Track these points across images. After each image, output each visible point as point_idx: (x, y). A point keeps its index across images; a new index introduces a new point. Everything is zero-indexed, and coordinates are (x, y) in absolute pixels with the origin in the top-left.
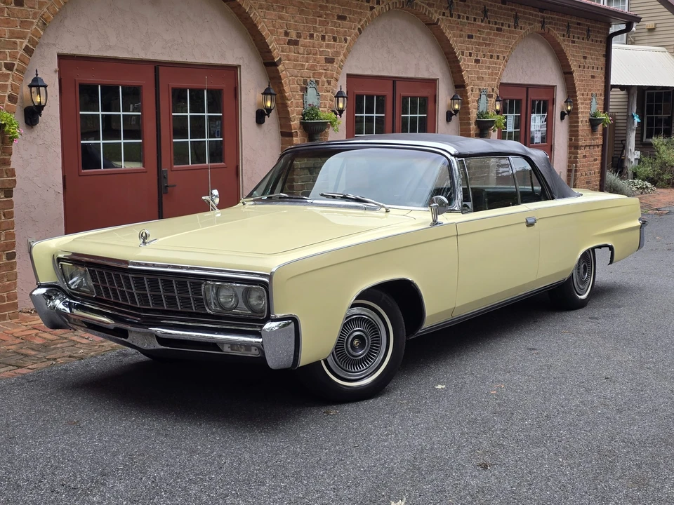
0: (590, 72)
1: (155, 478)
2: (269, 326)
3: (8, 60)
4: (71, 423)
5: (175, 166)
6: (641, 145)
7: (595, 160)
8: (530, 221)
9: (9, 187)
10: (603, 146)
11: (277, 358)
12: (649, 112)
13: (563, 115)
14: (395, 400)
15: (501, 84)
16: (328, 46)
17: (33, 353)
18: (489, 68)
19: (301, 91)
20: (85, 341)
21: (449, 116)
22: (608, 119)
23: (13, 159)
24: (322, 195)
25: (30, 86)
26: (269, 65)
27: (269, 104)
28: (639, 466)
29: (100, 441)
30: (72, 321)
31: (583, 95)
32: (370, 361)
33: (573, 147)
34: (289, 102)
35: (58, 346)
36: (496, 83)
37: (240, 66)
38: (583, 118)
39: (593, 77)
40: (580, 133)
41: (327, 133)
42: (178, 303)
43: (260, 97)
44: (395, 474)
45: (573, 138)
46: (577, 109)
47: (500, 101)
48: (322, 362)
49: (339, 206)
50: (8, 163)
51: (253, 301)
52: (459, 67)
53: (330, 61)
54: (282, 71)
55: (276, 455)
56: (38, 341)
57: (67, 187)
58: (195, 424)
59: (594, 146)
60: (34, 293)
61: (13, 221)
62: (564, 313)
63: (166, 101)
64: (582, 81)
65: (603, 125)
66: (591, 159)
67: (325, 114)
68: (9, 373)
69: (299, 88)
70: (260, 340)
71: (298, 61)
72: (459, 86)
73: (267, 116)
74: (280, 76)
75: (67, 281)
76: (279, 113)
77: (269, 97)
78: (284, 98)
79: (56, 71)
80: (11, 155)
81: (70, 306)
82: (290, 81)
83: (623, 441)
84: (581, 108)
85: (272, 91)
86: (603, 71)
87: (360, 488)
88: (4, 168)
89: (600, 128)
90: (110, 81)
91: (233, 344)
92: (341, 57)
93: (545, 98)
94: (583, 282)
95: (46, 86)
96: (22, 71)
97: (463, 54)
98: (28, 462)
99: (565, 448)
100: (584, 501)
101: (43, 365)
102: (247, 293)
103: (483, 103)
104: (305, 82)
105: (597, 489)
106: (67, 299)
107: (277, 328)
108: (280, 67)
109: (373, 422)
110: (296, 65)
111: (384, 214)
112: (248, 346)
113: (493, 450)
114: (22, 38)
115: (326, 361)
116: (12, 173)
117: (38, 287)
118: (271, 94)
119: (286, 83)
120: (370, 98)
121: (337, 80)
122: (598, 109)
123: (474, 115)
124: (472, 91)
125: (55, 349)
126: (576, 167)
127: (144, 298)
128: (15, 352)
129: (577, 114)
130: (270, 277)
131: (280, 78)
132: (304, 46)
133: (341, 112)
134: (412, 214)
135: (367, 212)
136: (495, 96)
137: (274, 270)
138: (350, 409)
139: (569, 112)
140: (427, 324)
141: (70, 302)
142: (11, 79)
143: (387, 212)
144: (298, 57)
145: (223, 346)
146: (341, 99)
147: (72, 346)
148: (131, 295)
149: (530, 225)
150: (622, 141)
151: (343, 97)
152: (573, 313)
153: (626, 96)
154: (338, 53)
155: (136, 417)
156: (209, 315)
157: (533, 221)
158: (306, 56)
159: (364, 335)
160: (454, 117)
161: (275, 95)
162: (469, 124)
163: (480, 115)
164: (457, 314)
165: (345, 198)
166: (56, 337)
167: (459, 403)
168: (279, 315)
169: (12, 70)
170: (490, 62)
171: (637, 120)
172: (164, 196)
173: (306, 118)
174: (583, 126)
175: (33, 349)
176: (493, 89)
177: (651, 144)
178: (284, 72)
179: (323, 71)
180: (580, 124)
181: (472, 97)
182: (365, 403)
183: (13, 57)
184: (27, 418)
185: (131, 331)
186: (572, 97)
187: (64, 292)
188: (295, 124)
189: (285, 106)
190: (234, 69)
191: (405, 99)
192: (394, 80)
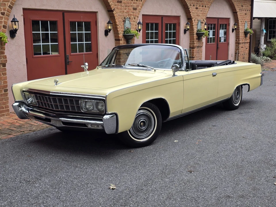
0: (244, 12)
1: (60, 177)
2: (106, 117)
3: (2, 11)
4: (29, 156)
5: (72, 54)
6: (266, 42)
7: (247, 49)
8: (214, 74)
9: (4, 63)
10: (250, 43)
11: (109, 130)
12: (270, 28)
13: (233, 30)
14: (157, 147)
15: (207, 18)
16: (134, 3)
17: (15, 129)
18: (202, 11)
19: (123, 22)
20: (36, 124)
21: (185, 31)
22: (252, 32)
23: (6, 51)
24: (129, 64)
25: (12, 22)
26: (110, 11)
27: (110, 28)
28: (252, 172)
29: (40, 163)
30: (29, 116)
31: (241, 21)
32: (148, 131)
33: (237, 43)
34: (118, 27)
35: (25, 126)
36: (204, 17)
37: (98, 12)
38: (241, 31)
39: (246, 14)
40: (240, 38)
41: (134, 39)
42: (70, 108)
43: (106, 24)
44: (155, 175)
45: (237, 40)
46: (239, 28)
47: (206, 25)
48: (128, 131)
49: (136, 69)
50: (3, 53)
51: (100, 107)
52: (189, 11)
53: (135, 9)
54: (115, 14)
55: (109, 168)
56: (17, 124)
57: (28, 62)
58: (78, 156)
59: (246, 43)
60: (13, 105)
61: (6, 77)
62: (229, 112)
63: (67, 27)
64: (241, 16)
65: (250, 34)
66: (245, 49)
67: (133, 31)
68: (5, 137)
69: (122, 21)
70: (102, 122)
71: (121, 9)
72: (189, 19)
73: (109, 33)
74: (114, 16)
75: (27, 100)
76: (114, 31)
77: (110, 24)
78: (116, 25)
79: (22, 15)
80: (4, 50)
81: (28, 110)
82: (118, 18)
83: (247, 162)
84: (241, 27)
85: (111, 22)
86: (250, 12)
87: (141, 180)
88: (2, 55)
89: (248, 35)
90: (44, 19)
91: (92, 124)
92: (140, 7)
93: (226, 23)
94: (237, 99)
95: (18, 22)
96: (8, 16)
97: (191, 6)
98: (11, 171)
99: (224, 165)
100: (229, 185)
101: (19, 134)
102: (97, 104)
103: (199, 26)
104: (125, 18)
105: (234, 180)
106: (27, 107)
107: (109, 118)
108: (114, 12)
109: (148, 155)
110: (121, 11)
111: (154, 72)
112: (98, 125)
113: (194, 165)
114: (8, 2)
115: (129, 131)
116: (5, 57)
117: (15, 102)
118: (111, 23)
119: (117, 19)
120: (152, 24)
121: (138, 17)
122: (248, 27)
123: (195, 31)
124: (195, 21)
125: (24, 127)
126: (238, 51)
127: (57, 106)
128: (8, 129)
129: (239, 29)
130: (106, 97)
131: (114, 17)
132: (124, 3)
133: (140, 30)
134: (165, 72)
135: (147, 71)
136: (204, 23)
137: (107, 95)
138: (139, 150)
139: (235, 29)
140: (171, 116)
141: (28, 108)
142: (4, 18)
143: (155, 71)
144: (122, 8)
145: (88, 125)
146: (140, 25)
147: (31, 126)
148: (52, 105)
149: (214, 76)
150: (258, 40)
151: (141, 24)
152: (233, 112)
153: (260, 22)
154: (138, 6)
155: (55, 154)
156: (82, 113)
157: (215, 74)
158: (125, 7)
159: (145, 121)
160: (187, 31)
161: (112, 24)
162: (194, 35)
163: (198, 31)
164: (184, 112)
165: (138, 66)
166: (25, 123)
167: (183, 147)
168: (109, 113)
169: (4, 15)
170: (202, 9)
171: (265, 32)
172: (67, 65)
173: (125, 33)
174: (242, 35)
175: (15, 128)
176: (203, 20)
177: (270, 42)
178: (116, 14)
179: (132, 14)
180: (240, 34)
181: (194, 23)
182: (145, 148)
183: (4, 10)
184: (12, 154)
185: (52, 119)
186: (237, 22)
187: (26, 104)
188: (121, 35)
189: (117, 28)
190: (95, 13)
191: (167, 25)
192: (162, 17)
